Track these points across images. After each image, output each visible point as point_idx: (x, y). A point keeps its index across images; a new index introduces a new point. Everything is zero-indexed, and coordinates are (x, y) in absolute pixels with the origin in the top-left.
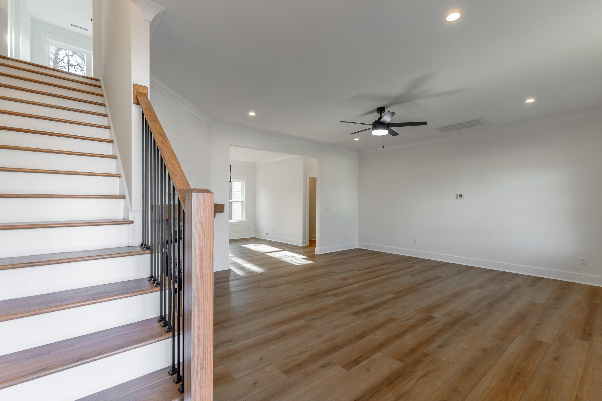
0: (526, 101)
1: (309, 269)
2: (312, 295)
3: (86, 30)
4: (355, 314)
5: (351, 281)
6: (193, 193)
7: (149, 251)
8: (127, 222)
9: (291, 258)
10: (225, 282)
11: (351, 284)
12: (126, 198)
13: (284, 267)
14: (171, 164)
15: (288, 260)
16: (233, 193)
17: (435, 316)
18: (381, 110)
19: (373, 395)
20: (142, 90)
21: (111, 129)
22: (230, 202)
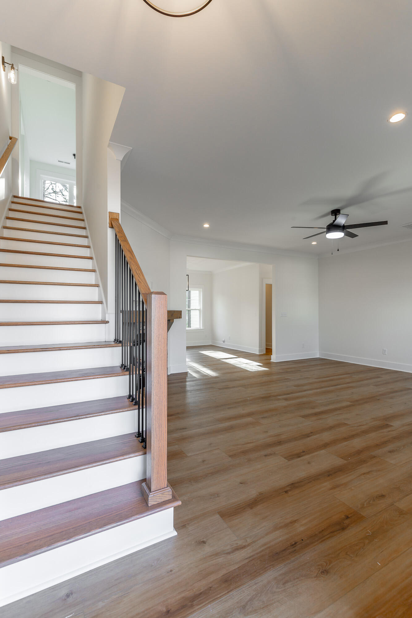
1: (263, 375)
2: (263, 398)
3: (69, 163)
4: (304, 417)
5: (305, 388)
6: (152, 295)
7: (121, 345)
8: (104, 322)
9: (246, 365)
10: (182, 382)
11: (305, 391)
12: (103, 303)
13: (238, 372)
14: (137, 274)
15: (243, 366)
16: (192, 302)
17: (392, 425)
18: (336, 212)
19: (311, 482)
20: (115, 217)
21: (91, 248)
22: (188, 311)
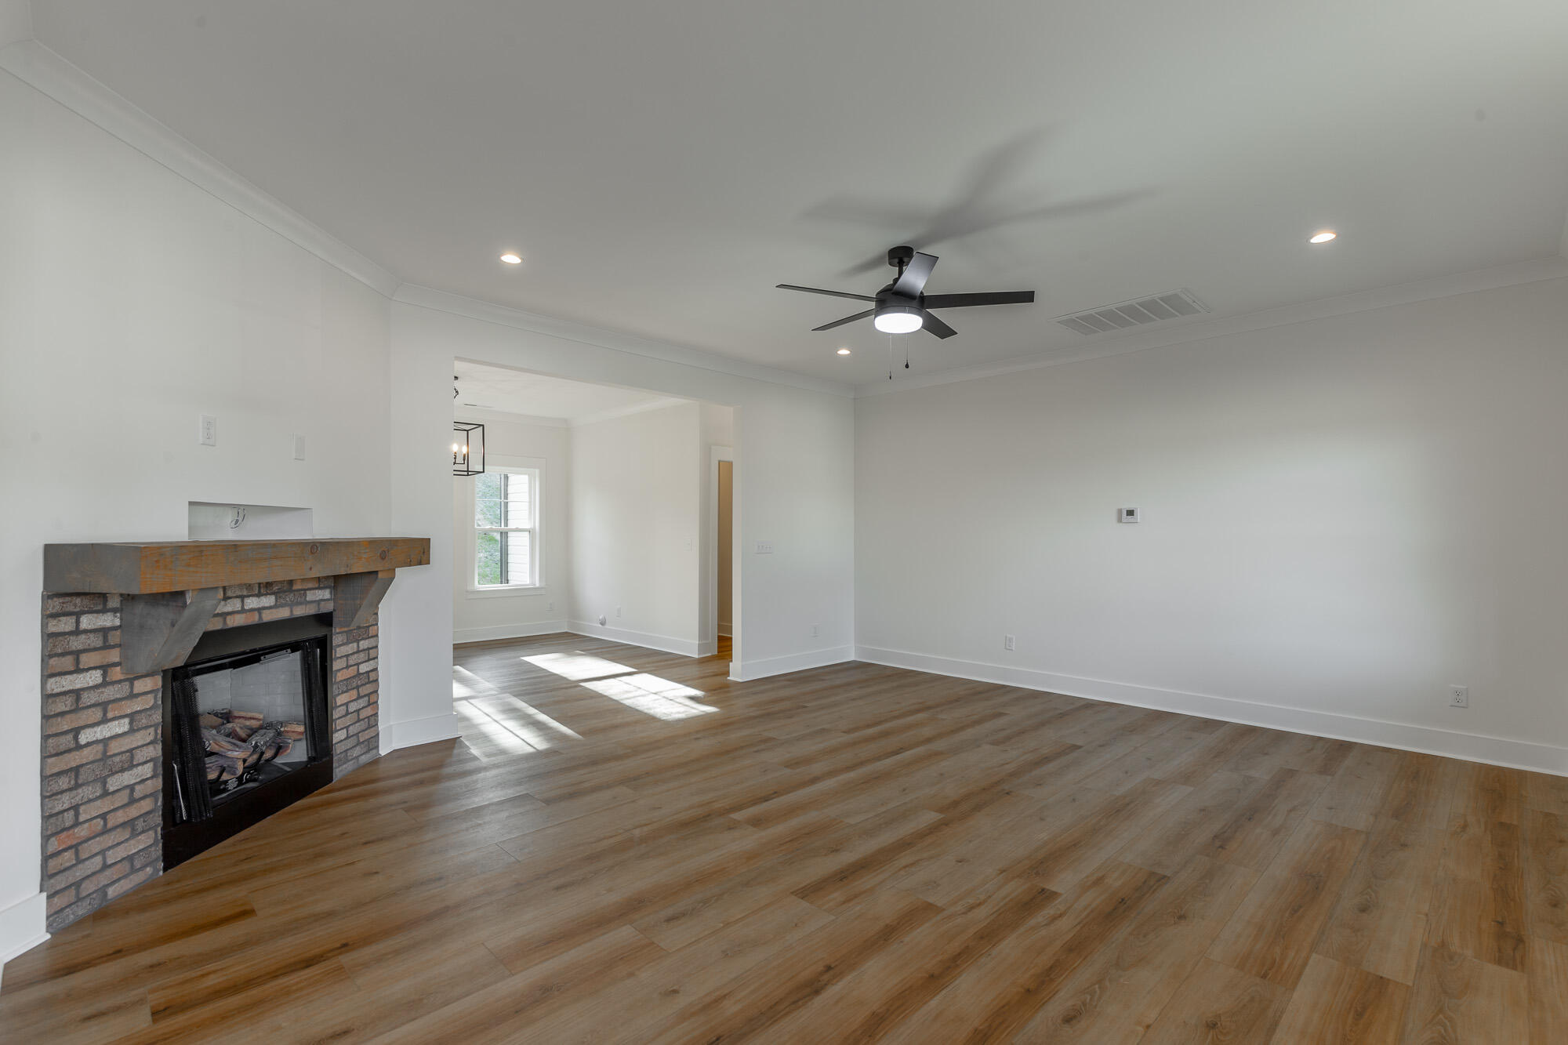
0: (1311, 238)
5: (817, 768)
16: (510, 507)
17: (1055, 890)
18: (900, 256)
22: (501, 533)
